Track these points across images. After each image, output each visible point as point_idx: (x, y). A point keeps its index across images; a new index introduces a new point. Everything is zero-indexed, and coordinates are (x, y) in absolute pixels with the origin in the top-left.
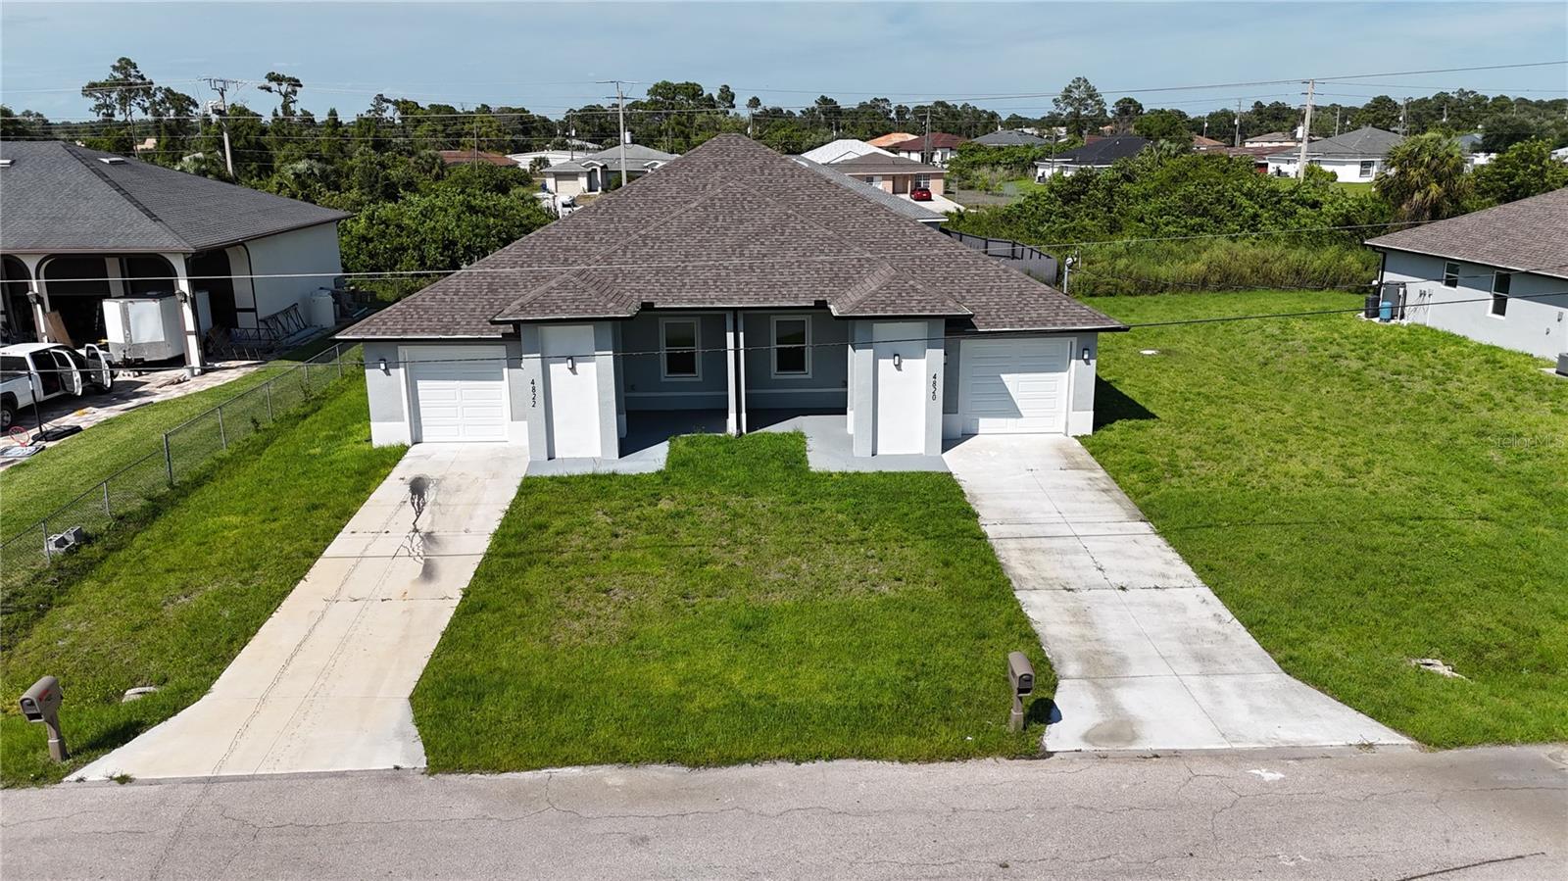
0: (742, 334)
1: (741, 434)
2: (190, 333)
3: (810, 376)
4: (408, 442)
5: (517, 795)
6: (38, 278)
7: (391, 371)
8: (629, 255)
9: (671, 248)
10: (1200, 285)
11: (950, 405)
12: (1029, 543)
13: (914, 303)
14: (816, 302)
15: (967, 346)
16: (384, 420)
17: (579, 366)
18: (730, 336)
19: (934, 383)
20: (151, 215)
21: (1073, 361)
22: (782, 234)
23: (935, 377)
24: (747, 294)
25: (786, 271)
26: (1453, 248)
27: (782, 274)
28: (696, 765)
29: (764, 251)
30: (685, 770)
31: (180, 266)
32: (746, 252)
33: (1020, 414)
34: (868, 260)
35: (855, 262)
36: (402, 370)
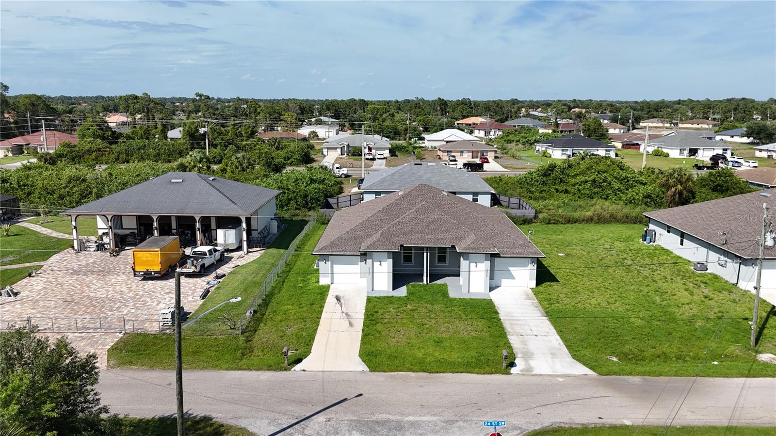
0: (429, 253)
1: (427, 284)
2: (245, 241)
3: (448, 264)
4: (330, 284)
6: (199, 222)
7: (327, 262)
8: (395, 228)
9: (407, 226)
10: (590, 220)
11: (492, 277)
12: (513, 322)
13: (481, 249)
14: (452, 246)
15: (497, 260)
16: (324, 276)
17: (382, 262)
18: (425, 254)
19: (487, 270)
20: (233, 202)
21: (530, 265)
22: (440, 222)
24: (431, 242)
25: (442, 235)
26: (669, 221)
27: (441, 236)
29: (435, 228)
30: (428, 374)
31: (244, 220)
32: (430, 228)
33: (514, 279)
34: (467, 231)
35: (463, 232)
36: (330, 262)
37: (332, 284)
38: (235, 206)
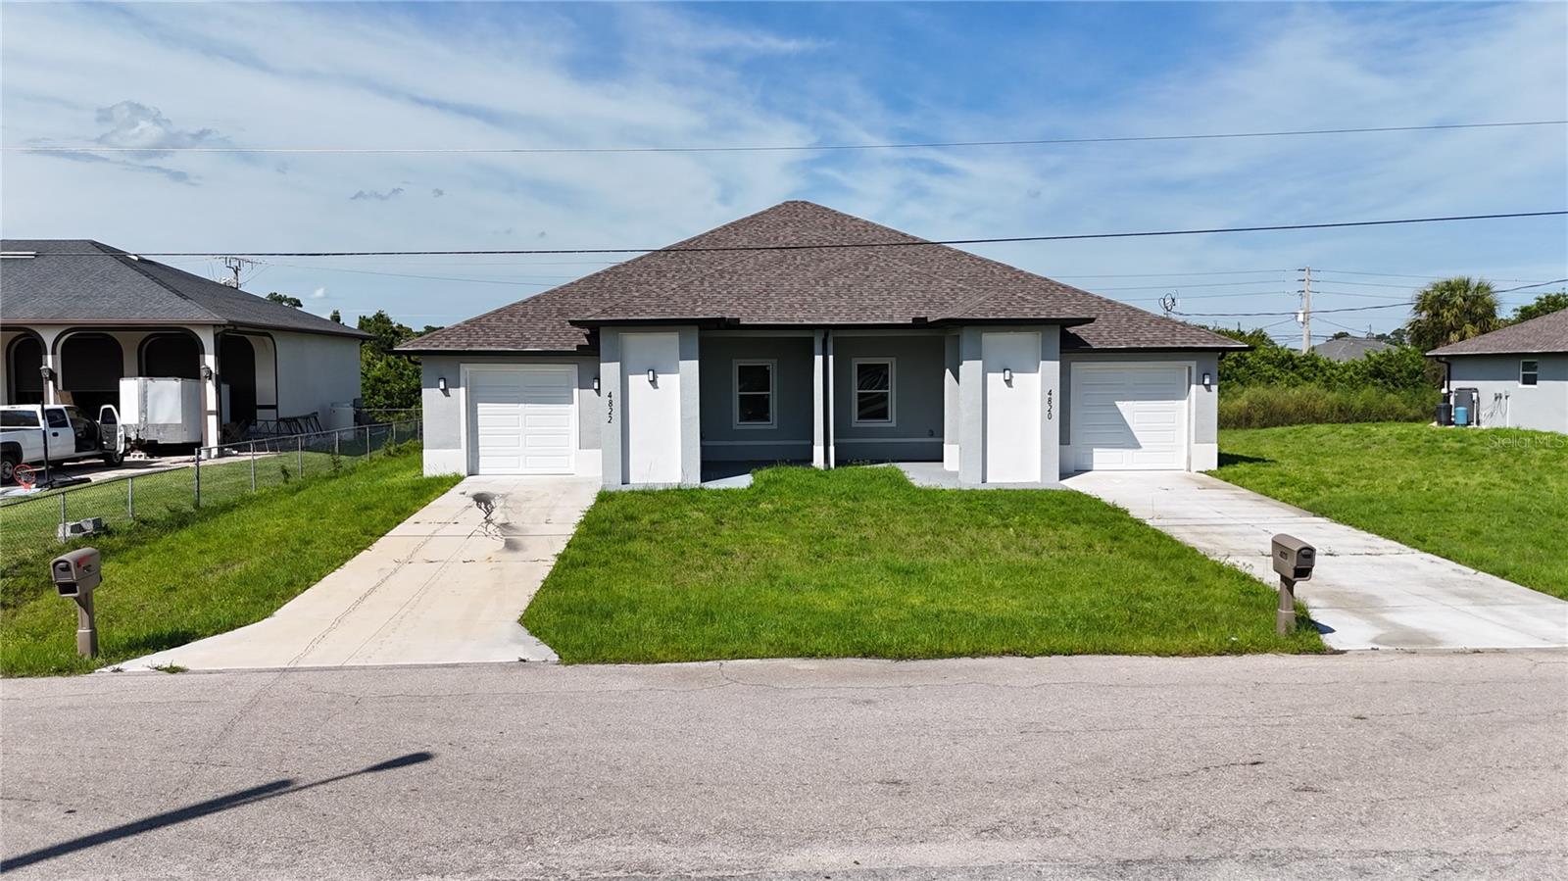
0: (831, 358)
1: (828, 468)
2: (211, 413)
3: (894, 424)
4: (464, 472)
5: (685, 676)
6: (54, 353)
7: (451, 391)
8: (706, 284)
9: (750, 280)
11: (1065, 438)
13: (1027, 310)
14: (914, 319)
15: (1081, 369)
16: (439, 447)
17: (661, 378)
18: (819, 360)
19: (1050, 400)
20: (181, 295)
21: (1193, 387)
22: (866, 269)
23: (1050, 394)
25: (876, 298)
26: (1528, 345)
27: (872, 299)
28: (901, 657)
29: (849, 282)
31: (208, 340)
32: (831, 283)
33: (1137, 446)
34: (961, 289)
35: (948, 291)
36: (462, 390)
37: (470, 475)
38: (186, 304)
